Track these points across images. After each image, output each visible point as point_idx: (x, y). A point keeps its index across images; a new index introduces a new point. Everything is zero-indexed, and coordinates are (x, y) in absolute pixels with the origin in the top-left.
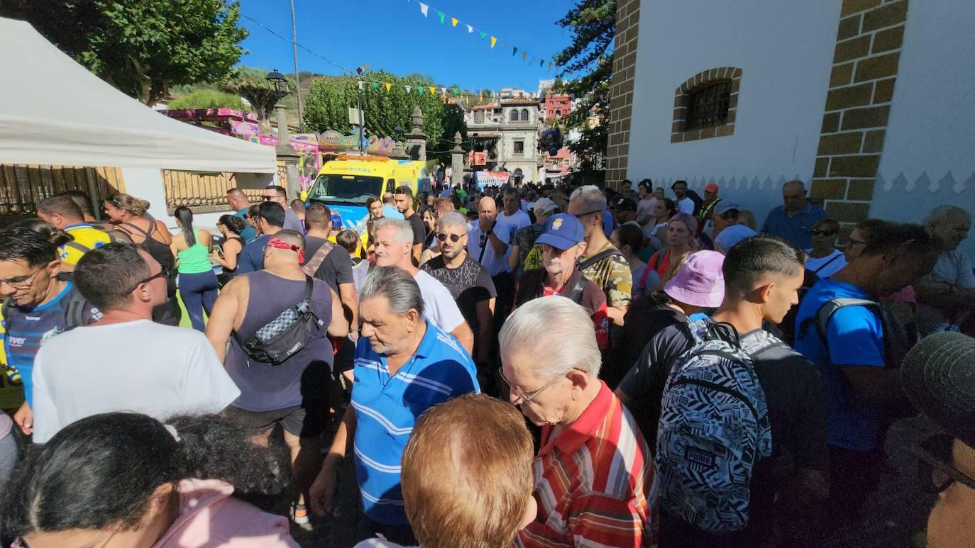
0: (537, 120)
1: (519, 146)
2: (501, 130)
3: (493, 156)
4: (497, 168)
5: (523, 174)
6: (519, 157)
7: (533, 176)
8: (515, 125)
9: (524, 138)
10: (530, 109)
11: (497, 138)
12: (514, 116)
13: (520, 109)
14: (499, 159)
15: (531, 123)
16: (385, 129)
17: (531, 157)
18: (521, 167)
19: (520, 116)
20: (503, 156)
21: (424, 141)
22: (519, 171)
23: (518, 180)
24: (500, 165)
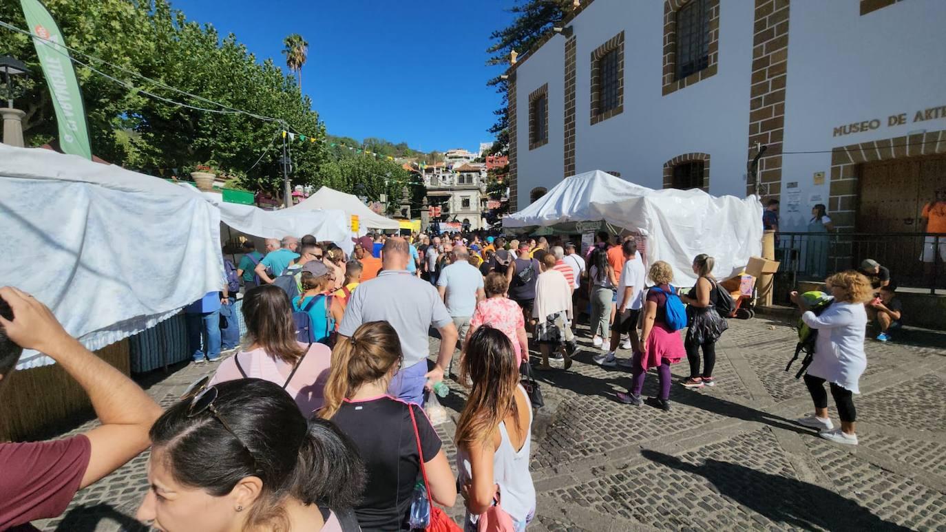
0: (479, 182)
1: (466, 203)
2: (452, 190)
3: (446, 209)
4: (450, 219)
5: (470, 223)
6: (466, 210)
7: (478, 224)
8: (462, 186)
9: (469, 196)
10: (473, 174)
11: (450, 196)
12: (461, 180)
13: (465, 174)
14: (451, 211)
15: (475, 185)
16: (372, 195)
17: (475, 210)
18: (468, 218)
19: (465, 180)
20: (454, 210)
21: (409, 206)
22: (466, 221)
23: (466, 228)
24: (453, 217)
